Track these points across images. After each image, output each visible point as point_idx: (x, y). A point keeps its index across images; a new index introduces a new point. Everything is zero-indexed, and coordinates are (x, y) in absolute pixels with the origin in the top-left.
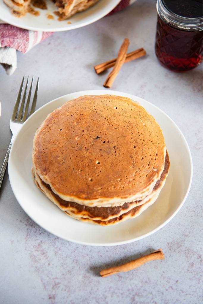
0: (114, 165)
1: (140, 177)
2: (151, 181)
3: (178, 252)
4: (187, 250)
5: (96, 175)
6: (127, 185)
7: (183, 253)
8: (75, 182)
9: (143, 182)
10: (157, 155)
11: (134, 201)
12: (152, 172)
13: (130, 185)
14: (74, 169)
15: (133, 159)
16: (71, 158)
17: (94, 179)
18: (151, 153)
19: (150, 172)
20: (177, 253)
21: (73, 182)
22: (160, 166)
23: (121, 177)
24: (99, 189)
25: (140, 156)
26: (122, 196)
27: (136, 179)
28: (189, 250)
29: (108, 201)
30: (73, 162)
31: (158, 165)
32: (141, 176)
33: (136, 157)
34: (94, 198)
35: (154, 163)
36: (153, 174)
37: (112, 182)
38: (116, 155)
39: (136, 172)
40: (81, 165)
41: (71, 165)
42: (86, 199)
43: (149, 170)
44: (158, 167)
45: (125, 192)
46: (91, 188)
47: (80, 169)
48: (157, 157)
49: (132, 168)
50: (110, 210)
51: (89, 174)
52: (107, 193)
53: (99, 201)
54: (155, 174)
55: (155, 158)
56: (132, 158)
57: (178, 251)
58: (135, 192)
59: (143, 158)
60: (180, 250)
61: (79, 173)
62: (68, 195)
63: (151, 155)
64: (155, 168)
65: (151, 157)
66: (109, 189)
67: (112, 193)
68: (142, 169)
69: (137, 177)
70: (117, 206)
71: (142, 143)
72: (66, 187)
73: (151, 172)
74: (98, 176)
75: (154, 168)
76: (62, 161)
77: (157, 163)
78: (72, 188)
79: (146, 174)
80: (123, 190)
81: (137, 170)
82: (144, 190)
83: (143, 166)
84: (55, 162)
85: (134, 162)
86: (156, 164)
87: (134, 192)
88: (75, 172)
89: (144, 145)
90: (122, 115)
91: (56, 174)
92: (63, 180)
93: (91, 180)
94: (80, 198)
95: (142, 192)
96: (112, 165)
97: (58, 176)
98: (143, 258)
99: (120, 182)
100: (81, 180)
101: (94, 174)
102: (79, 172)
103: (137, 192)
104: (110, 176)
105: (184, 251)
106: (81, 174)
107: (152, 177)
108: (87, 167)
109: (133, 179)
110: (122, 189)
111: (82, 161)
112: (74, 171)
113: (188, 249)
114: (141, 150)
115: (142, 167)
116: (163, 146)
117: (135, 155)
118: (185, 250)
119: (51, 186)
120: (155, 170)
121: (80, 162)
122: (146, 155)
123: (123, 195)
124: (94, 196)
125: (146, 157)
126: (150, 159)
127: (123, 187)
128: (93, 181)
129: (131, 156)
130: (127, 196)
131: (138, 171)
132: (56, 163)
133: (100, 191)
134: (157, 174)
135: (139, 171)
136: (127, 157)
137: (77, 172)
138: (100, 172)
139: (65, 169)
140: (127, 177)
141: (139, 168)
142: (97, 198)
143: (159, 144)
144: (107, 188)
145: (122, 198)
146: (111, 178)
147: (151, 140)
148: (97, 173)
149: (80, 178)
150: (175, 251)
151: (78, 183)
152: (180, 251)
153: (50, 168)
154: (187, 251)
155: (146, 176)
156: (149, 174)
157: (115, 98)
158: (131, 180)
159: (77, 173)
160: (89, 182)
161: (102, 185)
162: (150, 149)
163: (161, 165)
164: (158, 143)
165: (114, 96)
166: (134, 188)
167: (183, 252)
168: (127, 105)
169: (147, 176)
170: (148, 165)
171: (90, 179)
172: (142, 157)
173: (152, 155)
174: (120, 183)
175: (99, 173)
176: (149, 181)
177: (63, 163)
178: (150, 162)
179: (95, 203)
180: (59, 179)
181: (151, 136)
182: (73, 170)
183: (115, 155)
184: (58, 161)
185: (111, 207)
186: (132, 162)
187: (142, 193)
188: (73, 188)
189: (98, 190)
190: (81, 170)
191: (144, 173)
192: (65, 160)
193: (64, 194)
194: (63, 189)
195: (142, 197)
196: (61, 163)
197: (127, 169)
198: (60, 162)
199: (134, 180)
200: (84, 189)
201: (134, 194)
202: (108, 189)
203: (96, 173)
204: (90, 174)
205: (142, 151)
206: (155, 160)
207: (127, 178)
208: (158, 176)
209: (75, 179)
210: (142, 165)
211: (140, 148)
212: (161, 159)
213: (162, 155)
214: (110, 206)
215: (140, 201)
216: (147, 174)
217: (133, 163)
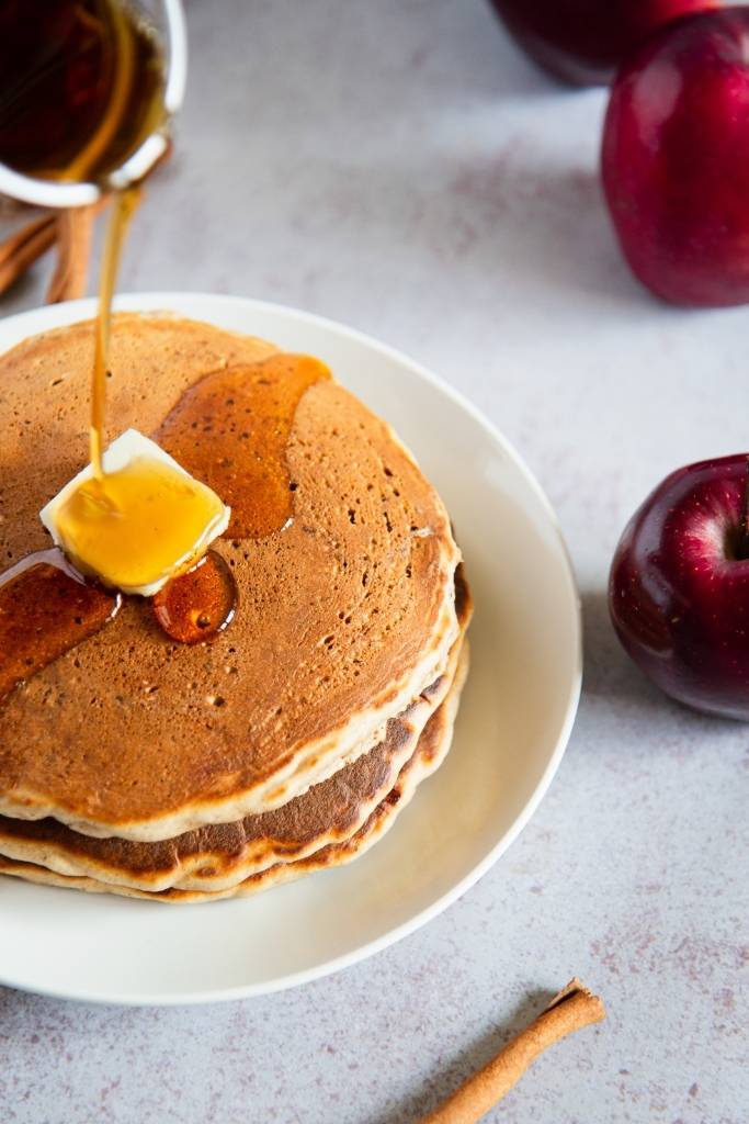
0: (268, 598)
1: (391, 587)
2: (438, 579)
3: (651, 970)
4: (680, 948)
5: (224, 672)
6: (361, 644)
7: (669, 964)
8: (158, 747)
9: (412, 605)
10: (388, 473)
11: (417, 698)
12: (418, 546)
13: (377, 637)
14: (120, 698)
15: (323, 535)
16: (77, 664)
17: (226, 694)
18: (366, 477)
19: (409, 550)
20: (648, 973)
21: (153, 749)
22: (430, 507)
23: (322, 627)
24: (273, 721)
25: (337, 510)
26: (373, 699)
27: (382, 604)
28: (691, 945)
29: (332, 746)
30: (99, 672)
31: (420, 511)
32: (392, 583)
33: (326, 522)
34: (272, 764)
35: (402, 506)
36: (426, 553)
37: (302, 665)
38: (246, 556)
39: (365, 577)
40: (137, 668)
41: (98, 686)
42: (244, 785)
43: (403, 546)
44: (425, 516)
45: (373, 677)
46: (240, 732)
47: (146, 683)
48: (396, 482)
49: (339, 569)
50: (350, 785)
51: (194, 686)
52: (313, 717)
53: (299, 770)
54: (436, 547)
55: (391, 489)
56: (314, 531)
57: (647, 966)
58: (410, 659)
59: (352, 513)
60: (653, 957)
61: (150, 703)
62: (161, 809)
63: (370, 487)
64: (416, 524)
65: (376, 492)
66: (309, 697)
67: (329, 705)
68: (379, 557)
69: (379, 595)
70: (366, 750)
71: (308, 456)
72: (135, 783)
73: (415, 545)
74: (234, 671)
75: (414, 529)
76: (50, 691)
77: (412, 505)
78: (164, 774)
79: (403, 567)
80: (363, 675)
81: (364, 570)
82: (436, 629)
83: (374, 542)
84: (23, 716)
85: (329, 543)
86: (411, 511)
87: (407, 657)
88: (131, 707)
89: (321, 461)
90: (150, 391)
91: (59, 759)
92: (105, 765)
93: (220, 702)
94: (217, 796)
95: (430, 642)
96: (256, 601)
97: (72, 762)
98: (520, 1045)
99: (330, 647)
100: (178, 722)
101: (214, 672)
102: (152, 698)
103: (417, 650)
104: (280, 649)
105: (672, 956)
106: (164, 703)
107: (432, 567)
108: (168, 660)
109: (370, 610)
110: (357, 673)
111: (132, 649)
112: (126, 708)
113: (686, 941)
114: (325, 486)
115: (374, 549)
116: (384, 430)
117: (317, 517)
118: (676, 951)
119: (65, 817)
120: (424, 532)
121: (126, 656)
122: (354, 495)
123: (374, 693)
124: (272, 759)
125: (358, 501)
126: (382, 504)
127: (356, 661)
128: (230, 703)
129: (305, 529)
130: (389, 687)
131: (367, 572)
132: (28, 714)
133: (279, 726)
134: (440, 545)
135: (372, 570)
136: (293, 542)
137: (142, 701)
138: (232, 650)
139: (85, 716)
140: (345, 618)
141: (365, 559)
142: (287, 760)
143: (362, 427)
144: (297, 699)
145: (378, 705)
146: (286, 651)
147: (330, 430)
148: (224, 664)
149: (169, 721)
150: (633, 969)
151: (172, 743)
152: (655, 960)
153: (15, 750)
154: (683, 953)
155: (409, 572)
156: (414, 563)
157: (69, 337)
158: (366, 617)
159: (143, 705)
160: (217, 714)
161: (270, 699)
162: (351, 462)
163: (433, 505)
164: (357, 425)
165: (57, 333)
166: (397, 641)
167: (668, 960)
168: (139, 343)
169: (412, 570)
170: (386, 528)
171: (211, 700)
172: (348, 509)
173: (375, 483)
174: (334, 652)
175: (233, 659)
176: (430, 586)
177: (59, 702)
178: (386, 514)
179: (291, 783)
180: (84, 769)
181: (316, 415)
182: (118, 703)
183: (241, 557)
184: (30, 700)
185: (346, 769)
186: (327, 548)
187: (435, 646)
188: (168, 774)
189: (270, 726)
190: (154, 685)
191: (394, 565)
192: (61, 684)
193: (145, 814)
194: (125, 800)
195: (437, 668)
196: (51, 701)
197: (326, 586)
198: (45, 700)
199: (376, 611)
200: (214, 755)
201: (413, 666)
202: (303, 701)
203: (220, 667)
204: (199, 682)
205: (328, 486)
206: (397, 494)
207: (348, 621)
208: (450, 551)
209: (152, 734)
210: (367, 542)
211: (314, 480)
212: (414, 479)
213: (406, 463)
214: (341, 765)
215: (434, 687)
216: (407, 564)
217: (331, 550)
